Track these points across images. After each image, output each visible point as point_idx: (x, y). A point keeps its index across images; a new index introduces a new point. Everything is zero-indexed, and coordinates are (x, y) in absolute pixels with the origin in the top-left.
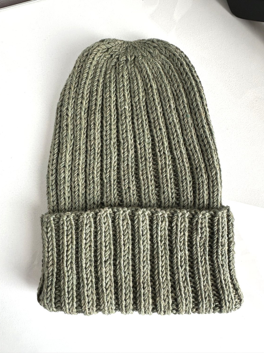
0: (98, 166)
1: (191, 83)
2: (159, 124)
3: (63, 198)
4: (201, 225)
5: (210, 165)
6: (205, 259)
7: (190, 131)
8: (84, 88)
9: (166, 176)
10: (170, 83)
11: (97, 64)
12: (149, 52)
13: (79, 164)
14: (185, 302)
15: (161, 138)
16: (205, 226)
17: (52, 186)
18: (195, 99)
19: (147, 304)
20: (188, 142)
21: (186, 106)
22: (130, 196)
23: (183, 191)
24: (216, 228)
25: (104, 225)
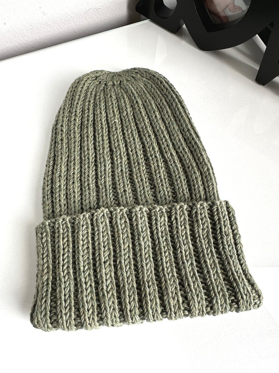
0: (93, 174)
1: (171, 96)
2: (148, 132)
3: (59, 205)
4: (201, 216)
5: (201, 163)
6: (211, 251)
7: (177, 135)
8: (77, 107)
9: (160, 176)
10: (153, 99)
11: (88, 89)
12: (133, 77)
13: (74, 173)
14: (196, 298)
15: (151, 144)
16: (205, 216)
17: (48, 195)
18: (178, 108)
19: (154, 305)
20: (177, 145)
21: (170, 115)
22: (126, 198)
23: (179, 189)
24: (216, 218)
25: (101, 225)
